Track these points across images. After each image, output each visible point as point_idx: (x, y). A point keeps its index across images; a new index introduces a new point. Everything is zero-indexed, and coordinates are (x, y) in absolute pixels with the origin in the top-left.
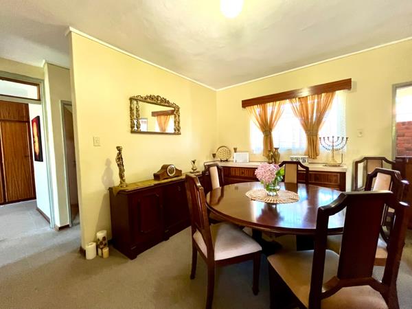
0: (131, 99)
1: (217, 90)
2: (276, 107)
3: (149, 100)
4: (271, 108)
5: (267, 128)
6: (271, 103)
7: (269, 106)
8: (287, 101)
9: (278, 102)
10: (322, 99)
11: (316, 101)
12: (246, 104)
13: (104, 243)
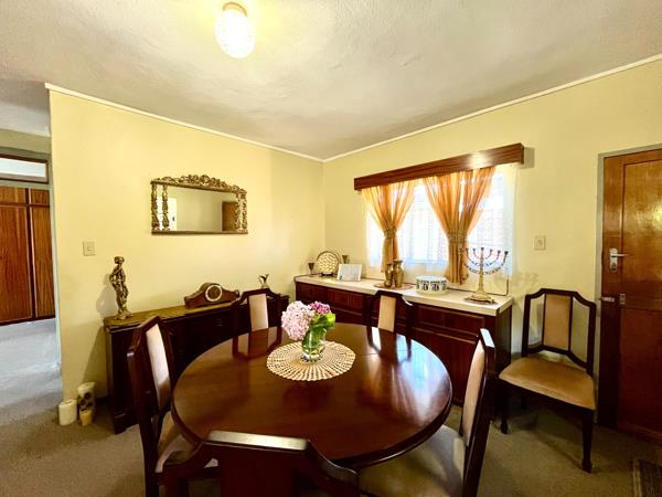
0: (154, 183)
1: (325, 161)
2: (404, 190)
3: (186, 183)
4: (396, 192)
5: (390, 225)
6: (396, 185)
7: (394, 188)
8: (421, 180)
9: (406, 183)
10: (473, 180)
11: (463, 183)
12: (361, 183)
13: (87, 402)
